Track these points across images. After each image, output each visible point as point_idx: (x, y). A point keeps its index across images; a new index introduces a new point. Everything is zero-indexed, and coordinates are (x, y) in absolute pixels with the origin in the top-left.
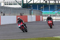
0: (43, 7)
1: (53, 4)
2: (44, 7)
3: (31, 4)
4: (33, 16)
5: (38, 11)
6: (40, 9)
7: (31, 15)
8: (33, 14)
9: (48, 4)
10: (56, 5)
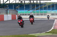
0: (18, 6)
1: (28, 4)
2: (20, 7)
3: (8, 4)
4: (9, 15)
5: (13, 10)
6: (15, 8)
7: (7, 14)
8: (9, 13)
9: (23, 4)
10: (31, 5)
